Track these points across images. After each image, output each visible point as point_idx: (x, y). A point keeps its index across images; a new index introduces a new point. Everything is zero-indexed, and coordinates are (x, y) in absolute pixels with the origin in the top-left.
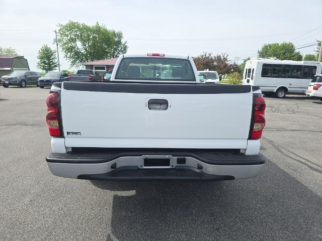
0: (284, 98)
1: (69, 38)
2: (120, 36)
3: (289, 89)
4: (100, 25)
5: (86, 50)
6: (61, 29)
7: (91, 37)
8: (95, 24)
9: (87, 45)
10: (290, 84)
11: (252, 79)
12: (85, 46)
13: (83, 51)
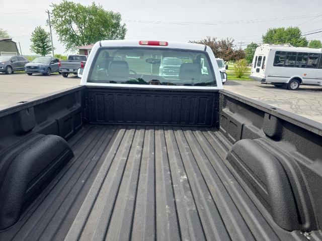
0: (298, 89)
1: (63, 19)
2: (118, 18)
3: (303, 80)
4: (97, 5)
5: (82, 32)
6: (55, 10)
7: (87, 19)
8: (91, 5)
9: (83, 28)
10: (305, 75)
11: (263, 68)
12: (81, 28)
13: (79, 34)
